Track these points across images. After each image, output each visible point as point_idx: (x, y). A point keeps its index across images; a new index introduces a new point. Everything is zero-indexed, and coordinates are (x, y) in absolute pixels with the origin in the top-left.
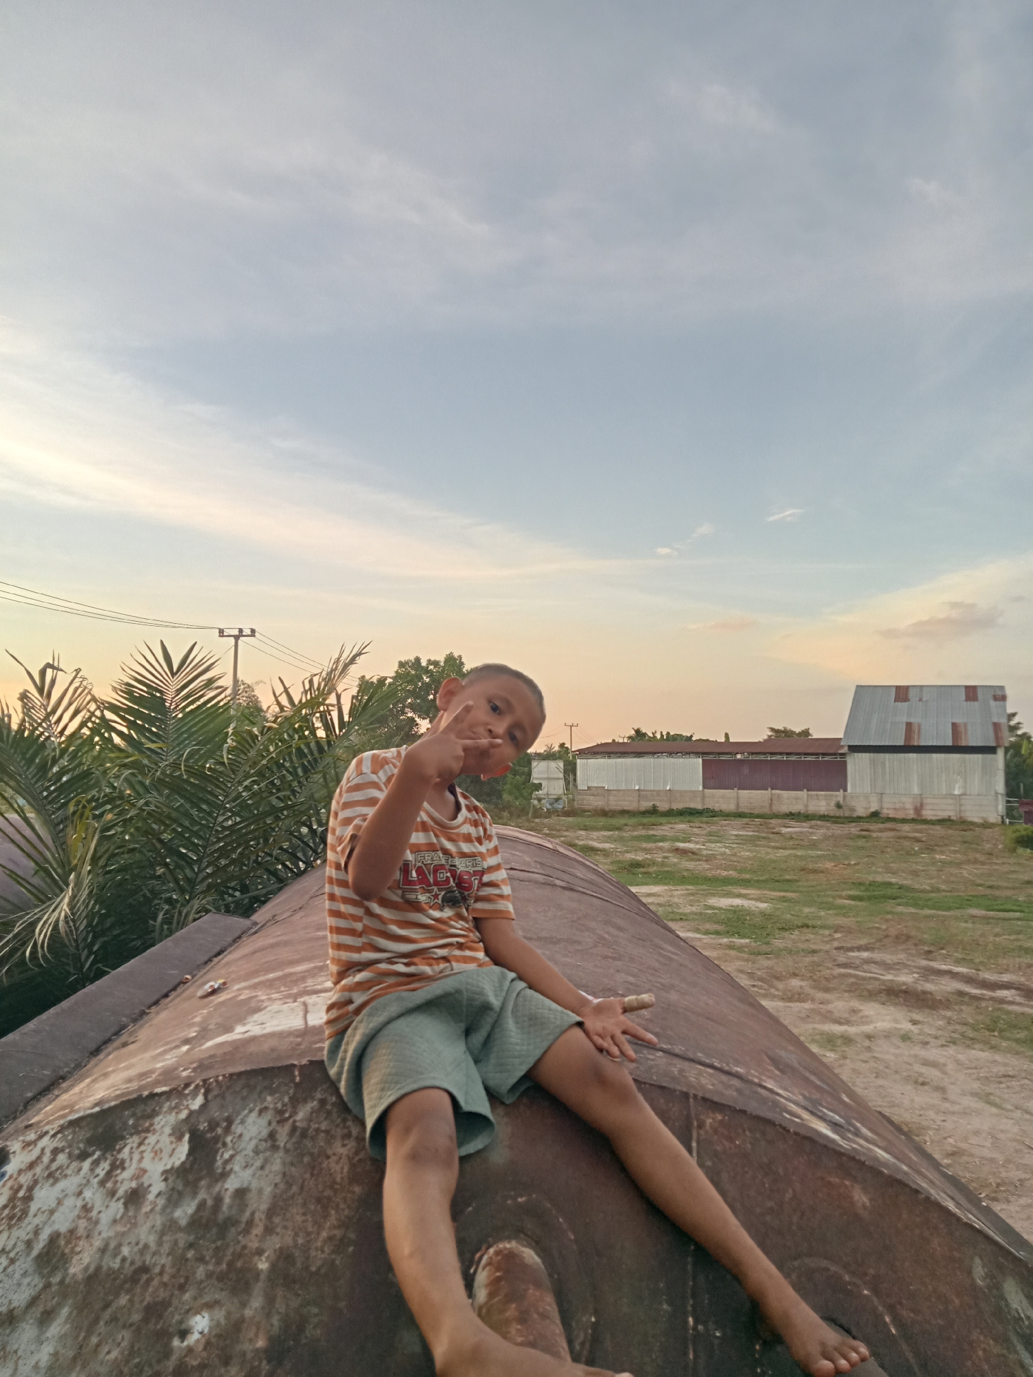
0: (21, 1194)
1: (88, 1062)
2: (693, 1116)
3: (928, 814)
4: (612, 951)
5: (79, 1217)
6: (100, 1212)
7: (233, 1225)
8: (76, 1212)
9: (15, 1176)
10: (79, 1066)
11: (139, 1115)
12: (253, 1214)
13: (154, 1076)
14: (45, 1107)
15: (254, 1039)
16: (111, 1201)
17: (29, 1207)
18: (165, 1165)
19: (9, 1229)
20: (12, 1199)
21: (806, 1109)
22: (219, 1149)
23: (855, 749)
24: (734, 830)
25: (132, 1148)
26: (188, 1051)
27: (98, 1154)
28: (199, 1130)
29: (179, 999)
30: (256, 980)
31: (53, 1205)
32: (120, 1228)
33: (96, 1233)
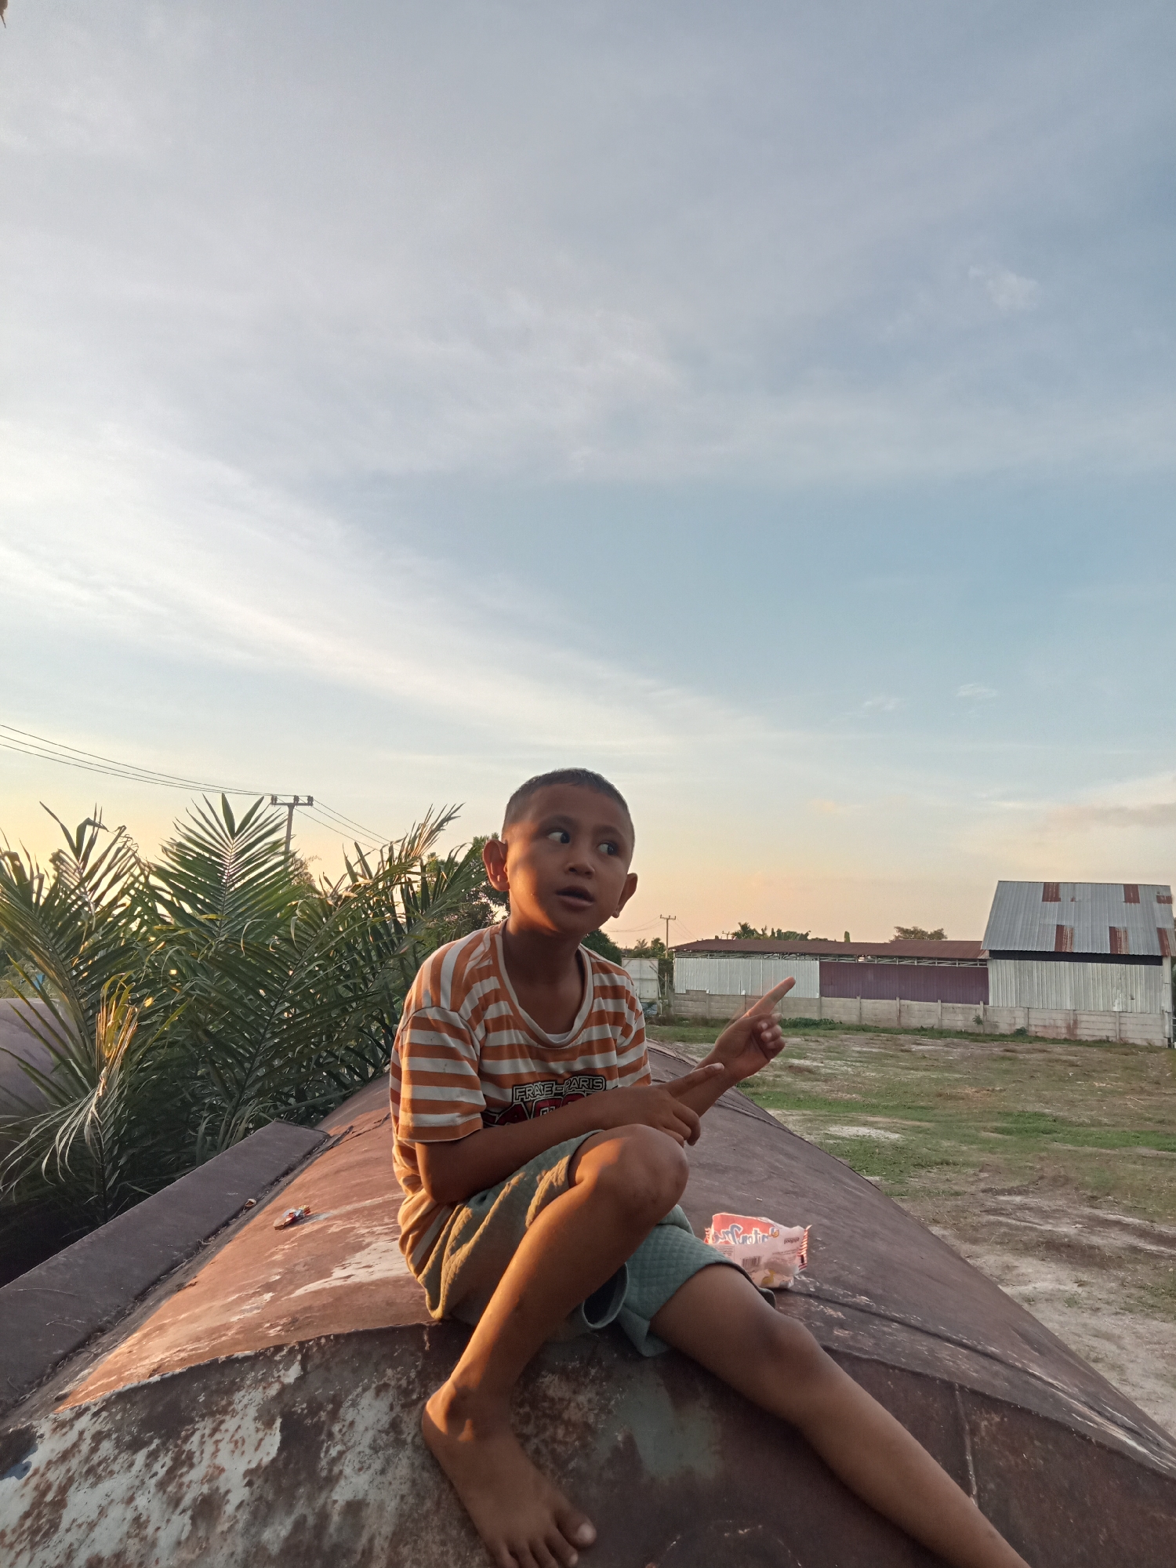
0: (49, 1498)
1: (133, 1308)
2: (962, 1412)
3: (1083, 1033)
4: (791, 1184)
5: (129, 1535)
6: (158, 1529)
7: (344, 1556)
8: (125, 1527)
9: (42, 1470)
10: (122, 1315)
11: (214, 1388)
12: (371, 1540)
13: (230, 1333)
14: (81, 1370)
15: (359, 1288)
16: (173, 1512)
17: (60, 1517)
18: (249, 1462)
19: (32, 1548)
20: (37, 1504)
21: (1091, 1408)
22: (323, 1442)
23: (997, 955)
24: (856, 1045)
25: (203, 1436)
26: (273, 1300)
27: (156, 1442)
28: (295, 1413)
29: (246, 1228)
30: (349, 1208)
31: (94, 1516)
32: (185, 1555)
33: (153, 1559)
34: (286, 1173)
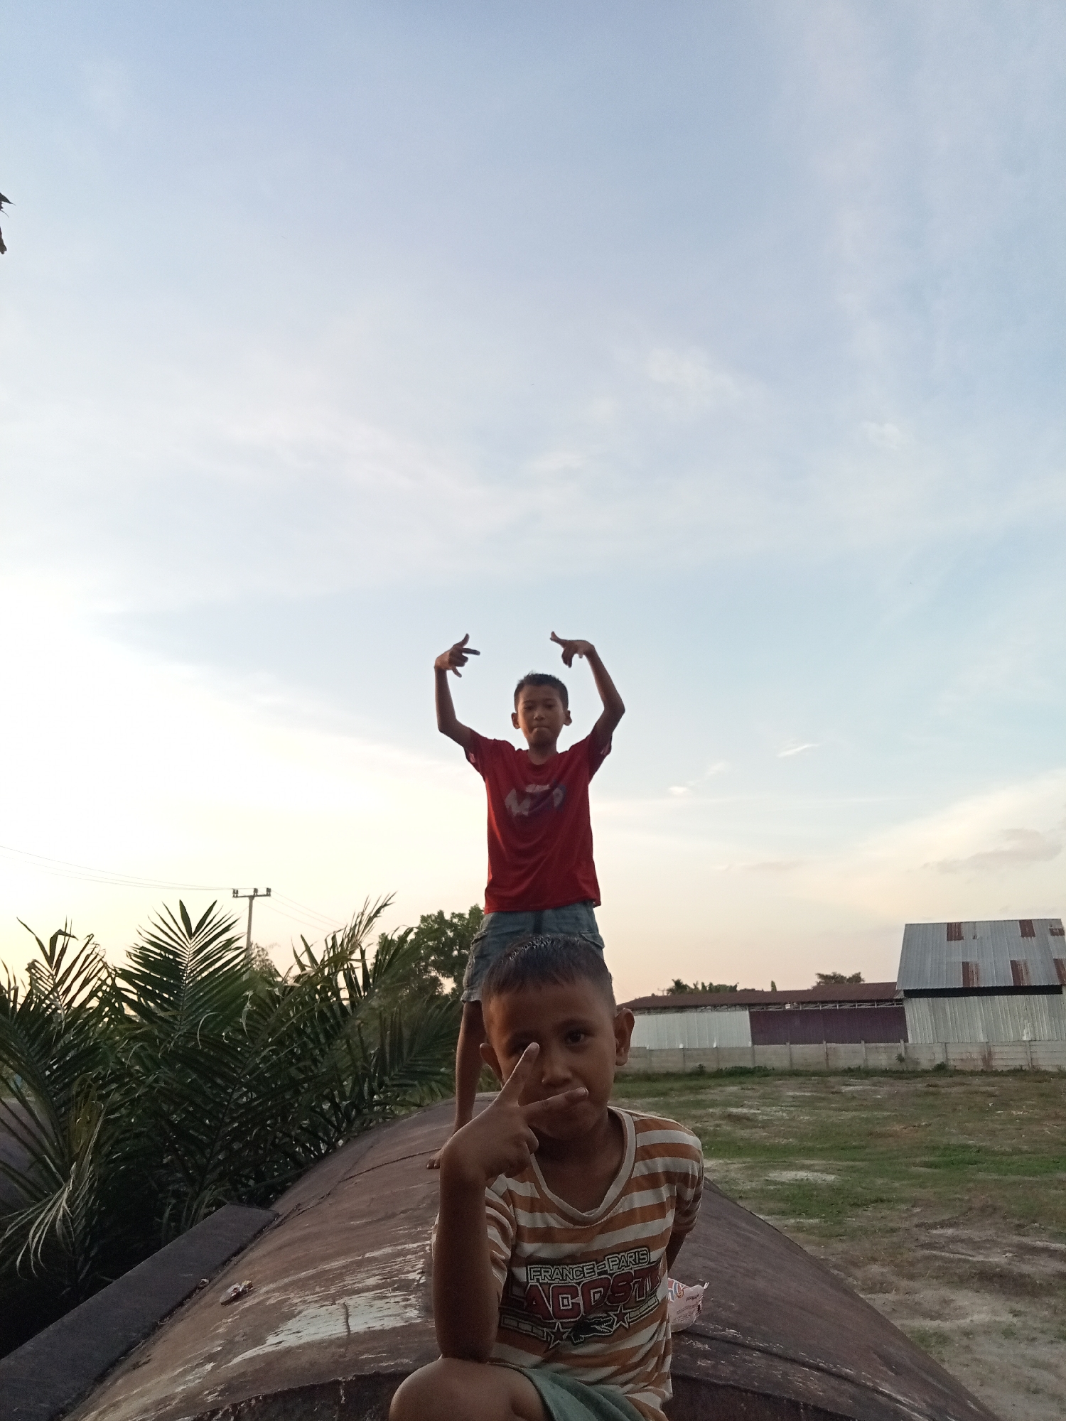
3: (998, 1064)
13: (174, 1403)
15: (289, 1351)
23: (911, 994)
24: (791, 1091)
26: (213, 1370)
29: (197, 1306)
30: (286, 1280)
34: (235, 1254)
